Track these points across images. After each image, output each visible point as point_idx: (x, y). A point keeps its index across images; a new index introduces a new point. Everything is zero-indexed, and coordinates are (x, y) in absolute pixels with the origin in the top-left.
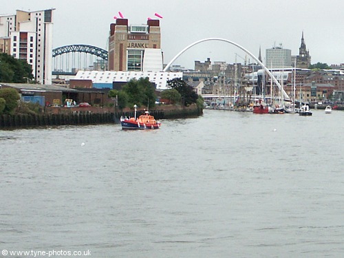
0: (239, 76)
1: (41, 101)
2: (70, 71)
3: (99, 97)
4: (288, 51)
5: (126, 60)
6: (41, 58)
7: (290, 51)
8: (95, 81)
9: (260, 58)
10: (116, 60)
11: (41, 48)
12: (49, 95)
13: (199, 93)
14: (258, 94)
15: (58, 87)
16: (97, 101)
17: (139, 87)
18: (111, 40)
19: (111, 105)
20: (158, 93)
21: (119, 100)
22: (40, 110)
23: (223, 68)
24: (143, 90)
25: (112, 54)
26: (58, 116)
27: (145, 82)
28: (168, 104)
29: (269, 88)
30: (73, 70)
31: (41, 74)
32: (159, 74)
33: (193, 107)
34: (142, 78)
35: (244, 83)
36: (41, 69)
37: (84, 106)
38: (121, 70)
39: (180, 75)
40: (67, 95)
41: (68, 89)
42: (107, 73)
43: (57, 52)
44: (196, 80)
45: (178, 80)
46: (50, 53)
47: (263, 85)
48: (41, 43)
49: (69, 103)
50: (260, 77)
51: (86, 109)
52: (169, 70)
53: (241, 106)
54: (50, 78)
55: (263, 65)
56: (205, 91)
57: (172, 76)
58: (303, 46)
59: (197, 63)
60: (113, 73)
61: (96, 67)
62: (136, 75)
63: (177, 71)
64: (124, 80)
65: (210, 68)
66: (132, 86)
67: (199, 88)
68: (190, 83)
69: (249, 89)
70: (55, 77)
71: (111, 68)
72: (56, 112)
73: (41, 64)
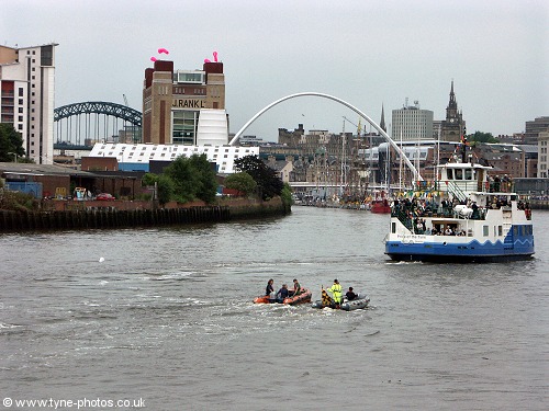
0: (349, 154)
1: (37, 190)
2: (82, 143)
3: (128, 184)
4: (429, 114)
5: (171, 127)
6: (37, 123)
7: (432, 113)
8: (121, 159)
9: (382, 125)
10: (155, 127)
11: (37, 106)
12: (50, 182)
13: (285, 179)
14: (378, 182)
15: (62, 169)
16: (125, 191)
17: (191, 170)
18: (146, 94)
19: (147, 198)
20: (221, 179)
21: (160, 189)
22: (35, 204)
23: (324, 140)
24: (197, 174)
25: (148, 117)
26: (63, 213)
27: (200, 161)
28: (237, 196)
29: (396, 172)
30: (88, 141)
31: (36, 148)
32: (222, 150)
33: (275, 202)
34: (195, 156)
35: (356, 164)
36: (36, 140)
37: (105, 199)
38: (162, 142)
39: (255, 151)
40: (77, 181)
41: (79, 172)
42: (140, 146)
43: (61, 114)
44: (280, 158)
45: (253, 158)
46: (50, 115)
47: (387, 167)
48: (37, 98)
49: (80, 194)
50: (382, 154)
51: (107, 204)
52: (238, 144)
53: (351, 201)
54: (50, 154)
55: (388, 135)
56: (294, 176)
57: (243, 153)
58: (453, 105)
59: (283, 132)
60: (150, 147)
61: (122, 138)
62: (187, 151)
63: (251, 144)
64: (167, 158)
65: (303, 140)
66: (179, 168)
67: (286, 171)
68: (272, 163)
69: (365, 174)
70: (58, 152)
71: (147, 140)
72: (60, 208)
73: (36, 131)
